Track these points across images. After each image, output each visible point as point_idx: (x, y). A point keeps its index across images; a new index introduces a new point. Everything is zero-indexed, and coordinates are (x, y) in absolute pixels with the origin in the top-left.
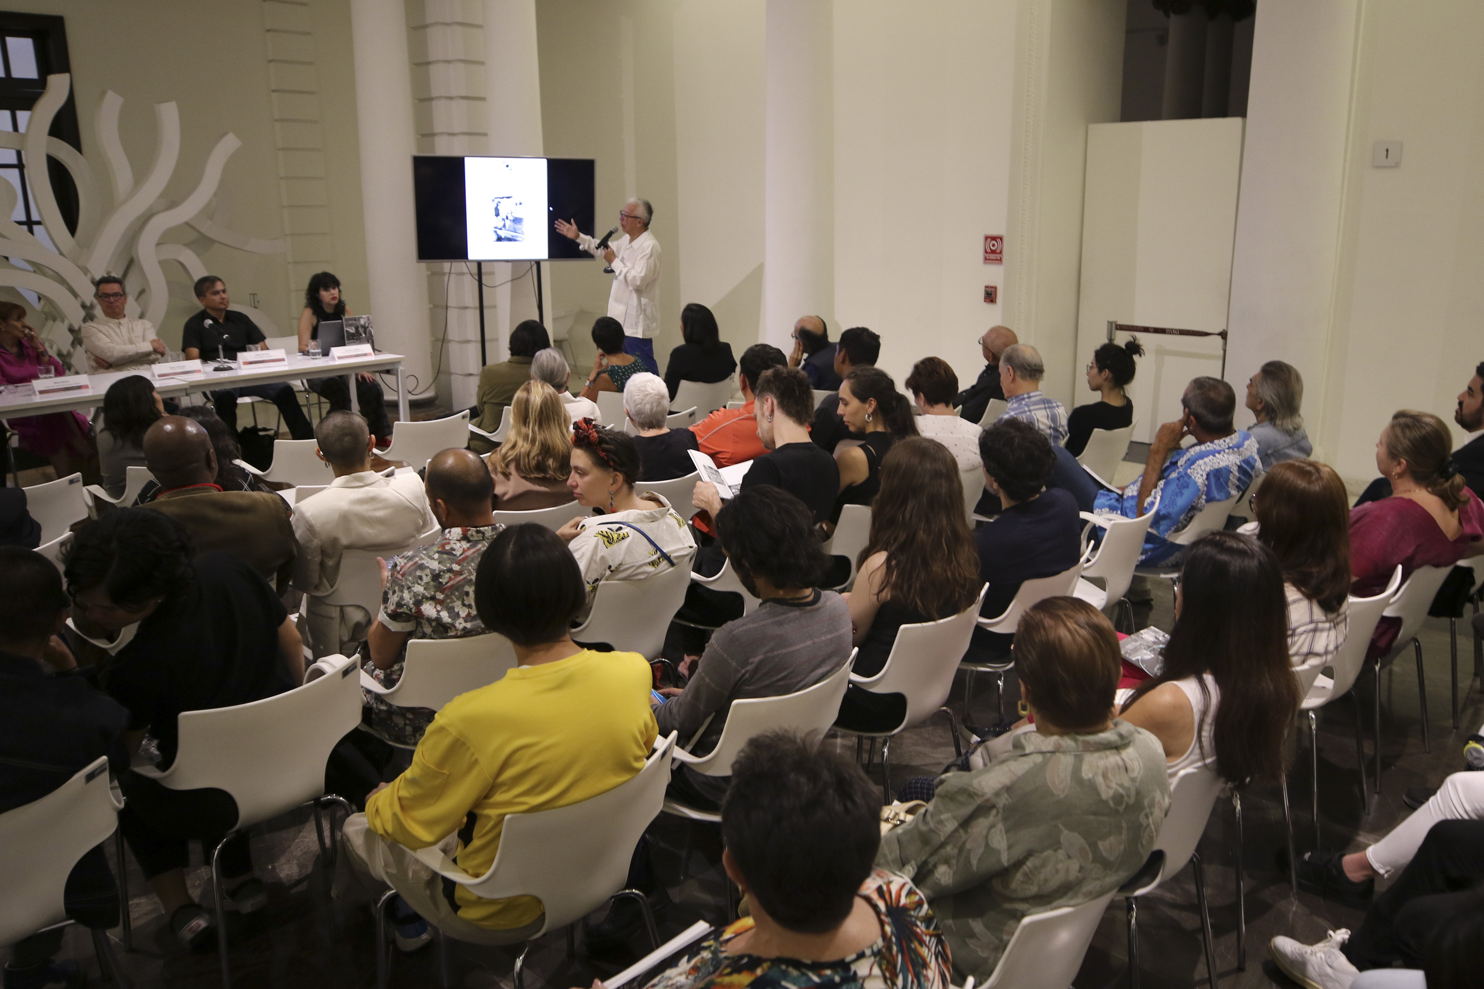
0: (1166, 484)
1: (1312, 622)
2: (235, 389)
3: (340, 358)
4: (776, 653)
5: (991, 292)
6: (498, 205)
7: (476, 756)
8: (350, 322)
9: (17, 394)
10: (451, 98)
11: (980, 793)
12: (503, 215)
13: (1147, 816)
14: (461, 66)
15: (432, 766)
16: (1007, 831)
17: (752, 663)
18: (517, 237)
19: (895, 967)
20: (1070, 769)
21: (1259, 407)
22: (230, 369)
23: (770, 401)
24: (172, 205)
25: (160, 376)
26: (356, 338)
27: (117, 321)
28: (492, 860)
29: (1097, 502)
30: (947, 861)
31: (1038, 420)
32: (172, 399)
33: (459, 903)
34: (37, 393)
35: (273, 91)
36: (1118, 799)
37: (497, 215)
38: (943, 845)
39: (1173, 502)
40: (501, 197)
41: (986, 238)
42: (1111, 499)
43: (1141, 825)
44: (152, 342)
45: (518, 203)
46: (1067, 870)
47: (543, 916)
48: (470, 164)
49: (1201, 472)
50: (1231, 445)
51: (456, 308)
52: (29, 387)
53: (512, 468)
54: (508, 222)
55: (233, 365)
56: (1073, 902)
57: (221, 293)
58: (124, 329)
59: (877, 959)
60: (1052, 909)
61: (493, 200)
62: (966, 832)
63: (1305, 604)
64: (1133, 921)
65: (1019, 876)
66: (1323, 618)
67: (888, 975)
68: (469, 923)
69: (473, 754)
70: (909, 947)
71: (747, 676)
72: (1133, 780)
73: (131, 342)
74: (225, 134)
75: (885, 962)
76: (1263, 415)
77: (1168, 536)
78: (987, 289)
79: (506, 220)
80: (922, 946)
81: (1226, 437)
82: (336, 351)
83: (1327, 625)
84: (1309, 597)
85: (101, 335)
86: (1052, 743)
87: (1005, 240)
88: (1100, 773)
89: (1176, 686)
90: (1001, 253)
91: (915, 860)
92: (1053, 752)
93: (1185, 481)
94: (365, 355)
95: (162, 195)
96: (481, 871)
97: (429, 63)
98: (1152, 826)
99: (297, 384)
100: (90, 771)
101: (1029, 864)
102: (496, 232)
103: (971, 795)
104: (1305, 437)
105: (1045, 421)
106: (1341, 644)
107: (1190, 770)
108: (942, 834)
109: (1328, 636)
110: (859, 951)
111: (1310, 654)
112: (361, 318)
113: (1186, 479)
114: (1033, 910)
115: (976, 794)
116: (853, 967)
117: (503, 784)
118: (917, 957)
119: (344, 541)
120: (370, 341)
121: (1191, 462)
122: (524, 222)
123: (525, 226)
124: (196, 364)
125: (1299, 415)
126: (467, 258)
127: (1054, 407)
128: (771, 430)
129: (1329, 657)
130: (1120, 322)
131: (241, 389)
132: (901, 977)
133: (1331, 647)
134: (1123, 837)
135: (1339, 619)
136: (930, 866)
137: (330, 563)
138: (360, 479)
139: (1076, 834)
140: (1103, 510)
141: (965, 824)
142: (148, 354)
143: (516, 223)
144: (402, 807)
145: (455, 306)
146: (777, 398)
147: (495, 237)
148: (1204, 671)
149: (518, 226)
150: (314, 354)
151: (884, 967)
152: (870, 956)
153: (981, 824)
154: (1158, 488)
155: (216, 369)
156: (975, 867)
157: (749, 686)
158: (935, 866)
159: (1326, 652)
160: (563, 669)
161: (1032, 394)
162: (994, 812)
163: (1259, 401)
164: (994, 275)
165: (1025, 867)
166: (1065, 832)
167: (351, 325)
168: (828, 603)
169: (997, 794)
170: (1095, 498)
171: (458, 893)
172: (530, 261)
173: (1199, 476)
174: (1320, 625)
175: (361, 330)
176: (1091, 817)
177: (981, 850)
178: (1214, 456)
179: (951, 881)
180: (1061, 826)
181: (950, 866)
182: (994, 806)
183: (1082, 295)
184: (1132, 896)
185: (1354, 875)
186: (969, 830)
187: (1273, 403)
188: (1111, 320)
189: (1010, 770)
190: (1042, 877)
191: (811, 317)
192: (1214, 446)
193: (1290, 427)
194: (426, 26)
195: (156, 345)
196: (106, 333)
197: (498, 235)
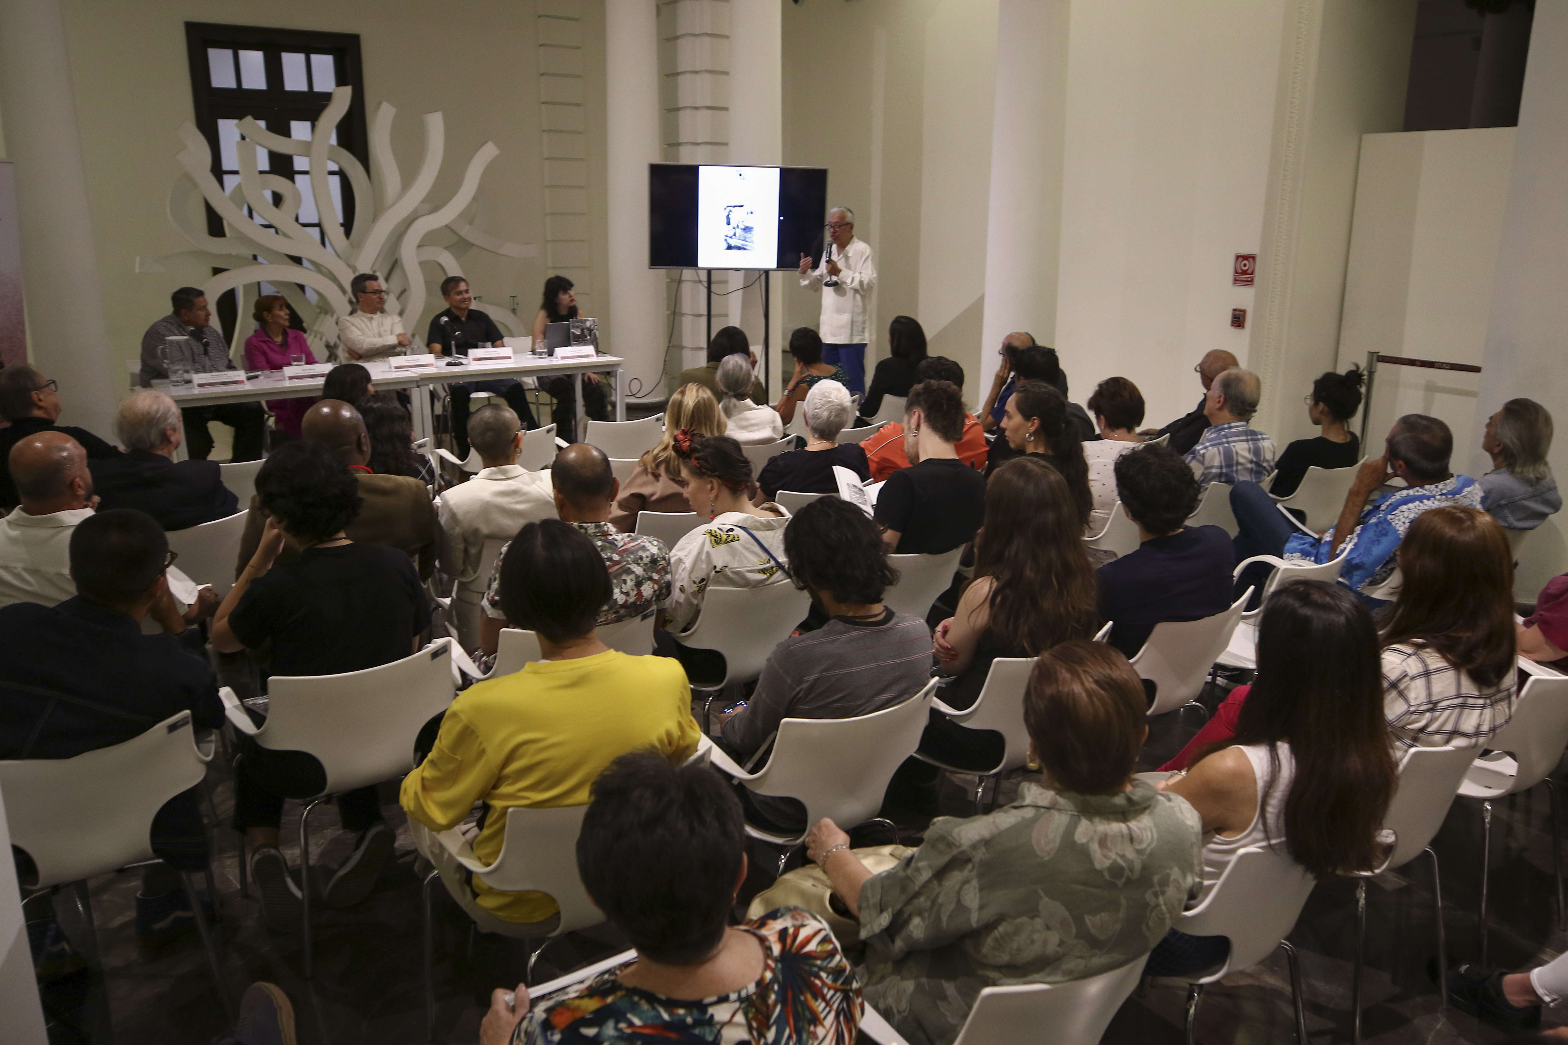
0: (1363, 530)
1: (1459, 696)
2: (470, 383)
3: (563, 358)
4: (833, 673)
5: (1240, 315)
6: (729, 214)
7: (484, 746)
8: (577, 324)
9: (271, 379)
10: (697, 108)
11: (957, 844)
12: (733, 223)
13: (1156, 895)
14: (707, 77)
15: (446, 751)
16: (981, 889)
17: (807, 681)
18: (746, 245)
19: (768, 1018)
20: (1061, 830)
21: (1496, 450)
22: (461, 364)
23: (917, 414)
24: (436, 209)
25: (396, 368)
26: (580, 340)
27: (369, 315)
28: (499, 851)
29: (1289, 546)
30: (920, 913)
31: (1237, 453)
32: (405, 390)
33: (477, 890)
34: (287, 379)
35: (543, 103)
36: (1116, 871)
37: (728, 223)
38: (917, 895)
39: (1368, 551)
40: (733, 205)
41: (1238, 257)
42: (1305, 544)
43: (1147, 905)
44: (399, 335)
45: (750, 211)
46: (1045, 942)
47: (558, 914)
48: (705, 173)
49: (1403, 520)
50: (1444, 491)
51: (691, 315)
52: (280, 374)
53: (662, 470)
54: (738, 232)
55: (464, 361)
56: (1049, 979)
57: (464, 293)
58: (375, 323)
59: (743, 1005)
60: (1025, 983)
61: (725, 209)
62: (940, 884)
63: (1450, 675)
64: (1192, 1011)
65: (990, 941)
66: (1476, 693)
67: (754, 1024)
68: (485, 910)
69: (481, 743)
70: (796, 999)
71: (801, 694)
72: (1139, 852)
73: (380, 335)
74: (487, 142)
75: (754, 1010)
76: (1500, 459)
77: (1362, 589)
78: (1236, 312)
79: (736, 229)
80: (816, 1000)
81: (1439, 483)
82: (560, 351)
83: (1481, 702)
84: (1456, 666)
85: (353, 328)
86: (1049, 797)
87: (1258, 260)
88: (1096, 839)
89: (1242, 753)
90: (1252, 273)
91: (893, 908)
92: (1048, 808)
93: (1385, 528)
94: (587, 356)
95: (424, 201)
96: (490, 861)
97: (678, 74)
98: (1164, 908)
99: (530, 382)
100: (172, 723)
101: (1001, 929)
102: (726, 240)
103: (950, 845)
104: (1553, 488)
105: (1246, 454)
106: (1501, 726)
107: (1252, 849)
108: (917, 883)
109: (1481, 714)
110: (723, 994)
111: (1455, 733)
112: (587, 320)
113: (1385, 525)
114: (1004, 980)
115: (955, 845)
116: (711, 1010)
117: (507, 777)
118: (803, 1011)
119: (485, 530)
120: (595, 343)
121: (1394, 507)
122: (755, 231)
123: (754, 236)
124: (429, 358)
125: (1546, 464)
126: (697, 266)
127: (1258, 440)
128: (917, 444)
129: (1482, 740)
130: (1383, 353)
131: (477, 383)
132: (773, 1030)
133: (1485, 728)
134: (1121, 915)
135: (1498, 696)
136: (906, 915)
137: (473, 551)
138: (504, 472)
139: (1058, 904)
140: (1294, 554)
141: (940, 874)
142: (393, 347)
143: (746, 232)
144: (424, 788)
145: (690, 313)
146: (924, 411)
147: (726, 246)
148: (1281, 739)
149: (748, 235)
150: (541, 354)
151: (750, 1015)
152: (735, 1001)
153: (955, 878)
154: (1355, 535)
155: (449, 364)
156: (944, 924)
157: (803, 705)
158: (910, 917)
159: (1477, 733)
160: (580, 668)
161: (1233, 424)
162: (970, 866)
163: (1498, 443)
164: (1244, 298)
165: (996, 932)
166: (1046, 899)
167: (577, 327)
168: (901, 625)
169: (974, 846)
170: (1286, 541)
171: (475, 881)
172: (759, 270)
173: (1401, 523)
174: (1471, 701)
175: (586, 332)
176: (1080, 887)
177: (952, 906)
178: (1422, 502)
179: (922, 936)
180: (1041, 892)
181: (923, 919)
182: (969, 860)
183: (1344, 323)
184: (1197, 983)
185: (1516, 999)
186: (944, 883)
187: (1511, 446)
188: (1372, 350)
189: (994, 822)
190: (1015, 945)
191: (1020, 334)
192: (1425, 492)
193: (1532, 476)
194: (677, 38)
195: (401, 338)
196: (359, 326)
197: (728, 243)
